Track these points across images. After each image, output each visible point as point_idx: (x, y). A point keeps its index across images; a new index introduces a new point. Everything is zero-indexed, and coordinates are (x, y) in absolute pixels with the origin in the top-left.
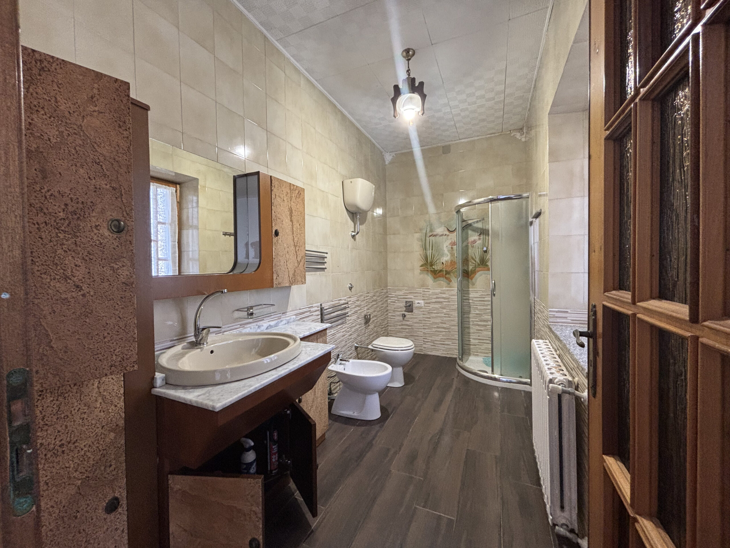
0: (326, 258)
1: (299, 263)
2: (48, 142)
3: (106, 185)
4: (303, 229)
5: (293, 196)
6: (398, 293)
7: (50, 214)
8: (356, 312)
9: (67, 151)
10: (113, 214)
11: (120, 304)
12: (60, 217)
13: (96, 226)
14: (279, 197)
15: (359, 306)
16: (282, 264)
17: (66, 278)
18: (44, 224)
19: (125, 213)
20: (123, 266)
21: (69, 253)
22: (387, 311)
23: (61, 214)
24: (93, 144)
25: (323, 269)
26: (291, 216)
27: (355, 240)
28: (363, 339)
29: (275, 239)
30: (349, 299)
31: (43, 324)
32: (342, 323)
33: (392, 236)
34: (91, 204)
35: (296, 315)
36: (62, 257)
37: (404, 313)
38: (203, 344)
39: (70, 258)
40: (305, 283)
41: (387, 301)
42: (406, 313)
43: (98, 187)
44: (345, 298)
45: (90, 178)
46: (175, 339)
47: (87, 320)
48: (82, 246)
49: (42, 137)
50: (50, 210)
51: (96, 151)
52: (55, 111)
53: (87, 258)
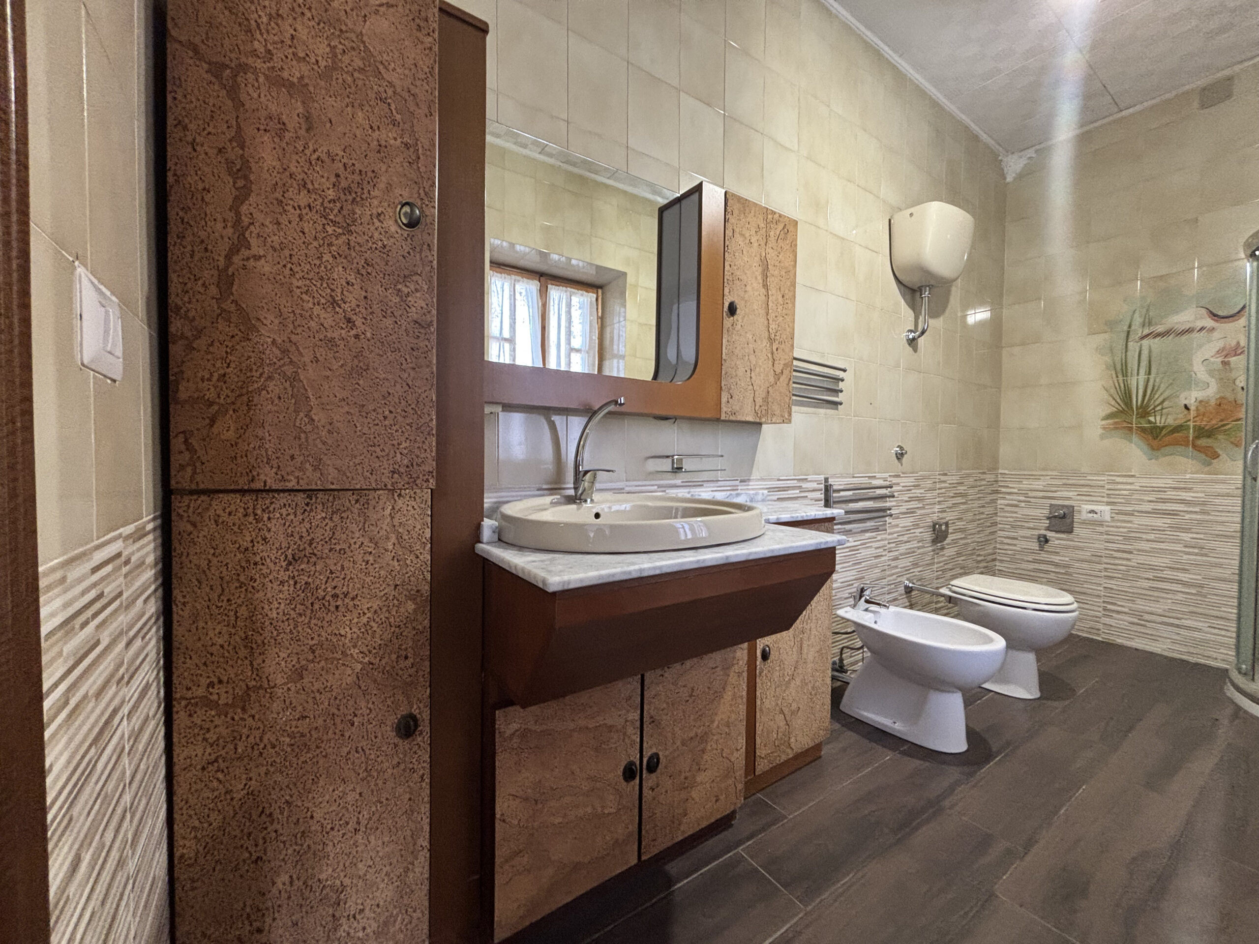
0: (842, 380)
1: (777, 376)
2: (316, 67)
3: (395, 139)
4: (790, 305)
5: (772, 234)
7: (315, 191)
8: (910, 512)
9: (340, 81)
10: (403, 193)
11: (409, 360)
12: (330, 198)
13: (379, 215)
14: (743, 235)
15: (919, 499)
16: (741, 372)
17: (334, 303)
18: (307, 208)
19: (421, 191)
20: (417, 290)
21: (339, 260)
22: (995, 524)
23: (331, 192)
24: (377, 64)
25: (836, 404)
26: (765, 277)
27: (915, 350)
28: (927, 574)
29: (728, 322)
30: (895, 480)
31: (302, 378)
32: (876, 529)
33: (1016, 350)
34: (373, 175)
35: (770, 489)
36: (329, 267)
37: (1043, 532)
38: (586, 501)
39: (341, 269)
40: (790, 421)
41: (994, 501)
42: (1050, 534)
43: (383, 143)
44: (887, 475)
45: (371, 128)
46: (545, 487)
47: (361, 382)
48: (357, 248)
49: (308, 59)
50: (316, 186)
51: (383, 78)
52: (326, 11)
53: (364, 272)
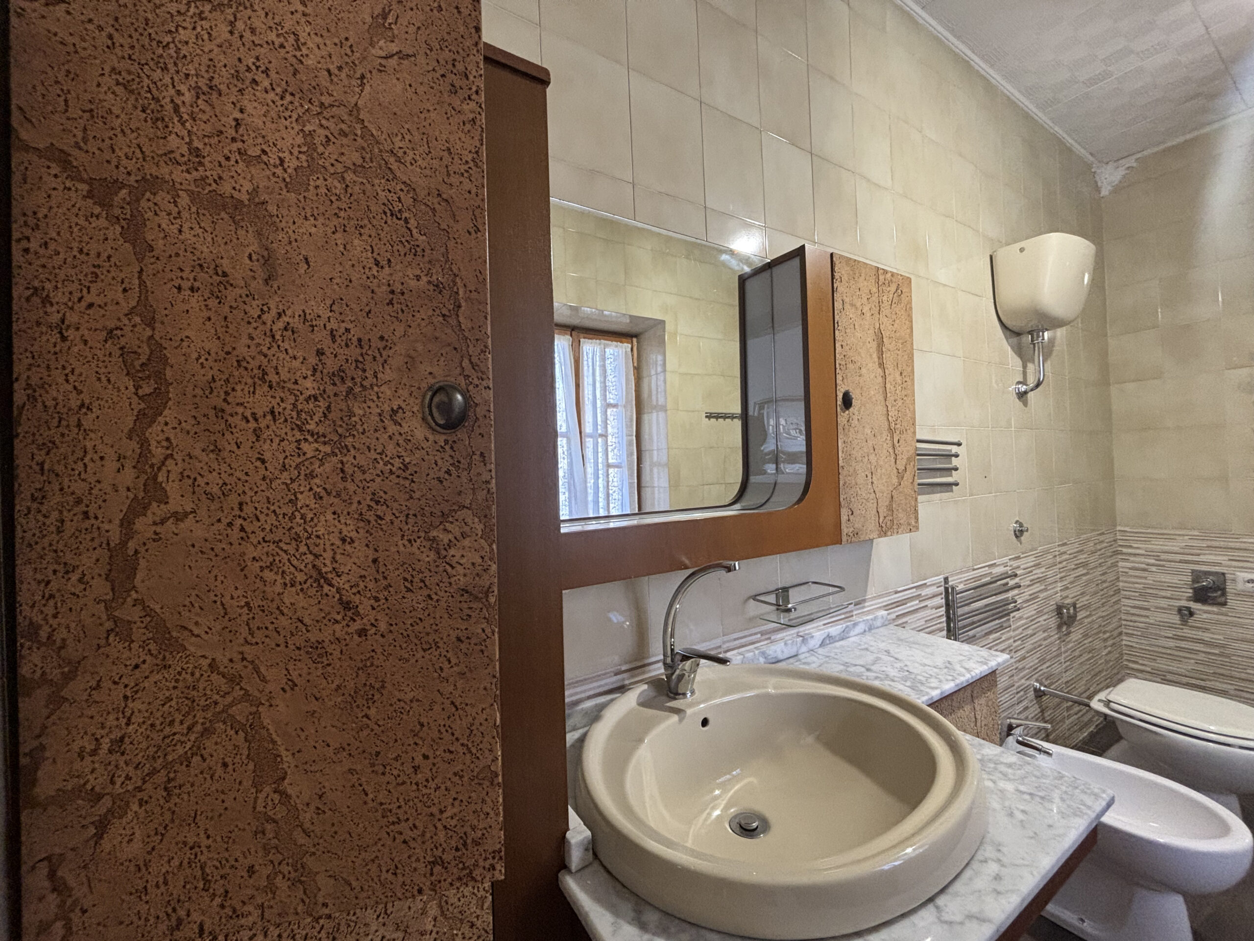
0: (957, 456)
1: (900, 475)
2: (279, 171)
3: (418, 278)
4: (909, 383)
5: (885, 298)
6: (1157, 545)
7: (281, 384)
8: (1033, 597)
9: (323, 190)
10: (435, 370)
11: (454, 661)
12: (308, 393)
13: (394, 412)
14: (852, 305)
15: (1040, 580)
16: (861, 479)
17: (321, 578)
18: (269, 417)
19: (466, 363)
20: (464, 535)
21: (327, 500)
22: (1118, 591)
23: (309, 383)
24: (385, 155)
25: (949, 486)
26: (881, 353)
27: (1025, 404)
28: (1057, 669)
29: (843, 417)
30: (1015, 564)
31: (266, 722)
32: (1001, 628)
34: (380, 345)
36: (310, 515)
38: (684, 694)
39: (330, 516)
40: (917, 528)
41: (1114, 565)
42: (1194, 606)
43: (398, 288)
44: (1006, 559)
45: (377, 264)
47: (372, 712)
48: (359, 476)
49: (265, 158)
50: (284, 375)
51: (395, 177)
52: (295, 73)
53: (370, 516)
